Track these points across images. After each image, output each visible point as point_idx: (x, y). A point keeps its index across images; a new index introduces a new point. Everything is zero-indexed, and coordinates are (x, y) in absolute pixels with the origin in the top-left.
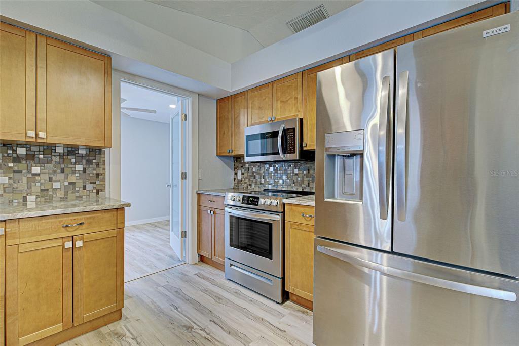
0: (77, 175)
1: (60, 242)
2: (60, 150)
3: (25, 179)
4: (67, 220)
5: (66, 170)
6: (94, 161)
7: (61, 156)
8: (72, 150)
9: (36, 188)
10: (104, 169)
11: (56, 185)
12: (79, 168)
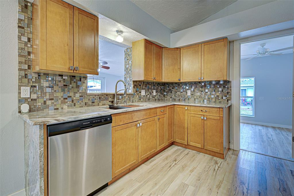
0: (220, 92)
1: (200, 116)
2: (214, 83)
3: (204, 94)
4: (202, 109)
5: (216, 90)
6: (226, 86)
7: (214, 85)
8: (218, 82)
9: (206, 97)
10: (231, 90)
11: (212, 96)
12: (220, 89)
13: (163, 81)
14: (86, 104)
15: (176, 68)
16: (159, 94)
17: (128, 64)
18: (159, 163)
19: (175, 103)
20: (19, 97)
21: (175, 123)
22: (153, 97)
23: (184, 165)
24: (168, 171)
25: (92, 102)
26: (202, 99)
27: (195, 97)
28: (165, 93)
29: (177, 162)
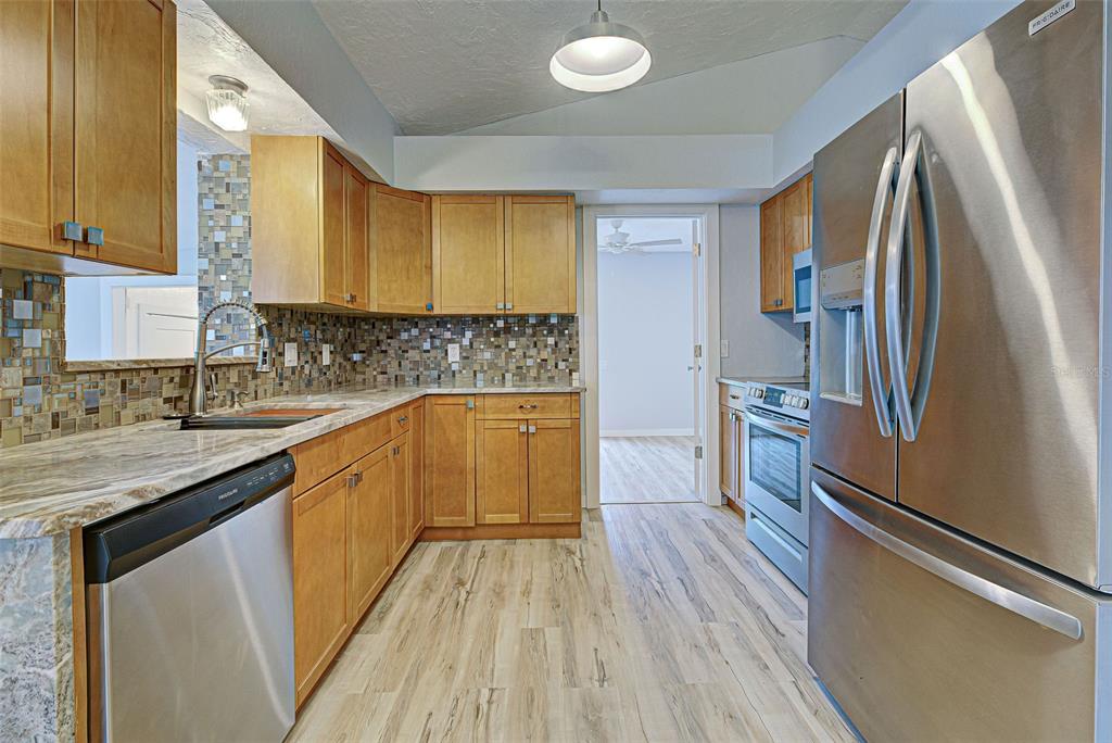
0: (549, 350)
1: (515, 426)
2: (532, 321)
3: (503, 354)
4: (521, 401)
5: (538, 343)
6: (566, 332)
7: (534, 326)
8: (543, 319)
9: (512, 366)
10: (578, 342)
11: (530, 362)
12: (551, 341)
13: (372, 310)
14: (55, 425)
15: (417, 263)
16: (339, 359)
17: (227, 228)
18: (412, 611)
19: (429, 391)
21: (427, 462)
22: (322, 372)
23: (496, 585)
24: (462, 619)
25: (89, 411)
26: (499, 373)
27: (477, 367)
28: (356, 357)
29: (468, 586)
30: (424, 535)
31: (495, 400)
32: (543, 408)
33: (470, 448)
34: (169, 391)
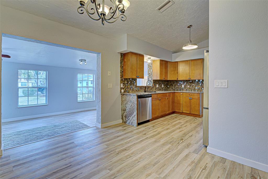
0: (200, 86)
1: (188, 97)
2: (197, 81)
3: (191, 86)
4: (189, 94)
5: (198, 85)
7: (197, 82)
8: (199, 80)
9: (193, 88)
11: (196, 88)
12: (200, 84)
13: (168, 80)
16: (165, 87)
17: (150, 71)
19: (175, 91)
20: (120, 87)
21: (175, 102)
22: (162, 88)
26: (191, 90)
27: (187, 88)
28: (168, 86)
30: (173, 113)
31: (185, 93)
32: (193, 95)
33: (181, 101)
34: (144, 89)
